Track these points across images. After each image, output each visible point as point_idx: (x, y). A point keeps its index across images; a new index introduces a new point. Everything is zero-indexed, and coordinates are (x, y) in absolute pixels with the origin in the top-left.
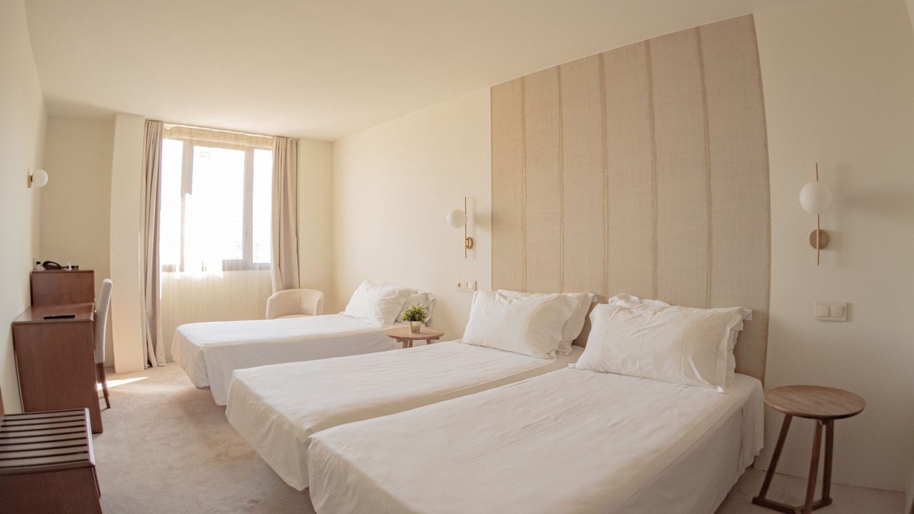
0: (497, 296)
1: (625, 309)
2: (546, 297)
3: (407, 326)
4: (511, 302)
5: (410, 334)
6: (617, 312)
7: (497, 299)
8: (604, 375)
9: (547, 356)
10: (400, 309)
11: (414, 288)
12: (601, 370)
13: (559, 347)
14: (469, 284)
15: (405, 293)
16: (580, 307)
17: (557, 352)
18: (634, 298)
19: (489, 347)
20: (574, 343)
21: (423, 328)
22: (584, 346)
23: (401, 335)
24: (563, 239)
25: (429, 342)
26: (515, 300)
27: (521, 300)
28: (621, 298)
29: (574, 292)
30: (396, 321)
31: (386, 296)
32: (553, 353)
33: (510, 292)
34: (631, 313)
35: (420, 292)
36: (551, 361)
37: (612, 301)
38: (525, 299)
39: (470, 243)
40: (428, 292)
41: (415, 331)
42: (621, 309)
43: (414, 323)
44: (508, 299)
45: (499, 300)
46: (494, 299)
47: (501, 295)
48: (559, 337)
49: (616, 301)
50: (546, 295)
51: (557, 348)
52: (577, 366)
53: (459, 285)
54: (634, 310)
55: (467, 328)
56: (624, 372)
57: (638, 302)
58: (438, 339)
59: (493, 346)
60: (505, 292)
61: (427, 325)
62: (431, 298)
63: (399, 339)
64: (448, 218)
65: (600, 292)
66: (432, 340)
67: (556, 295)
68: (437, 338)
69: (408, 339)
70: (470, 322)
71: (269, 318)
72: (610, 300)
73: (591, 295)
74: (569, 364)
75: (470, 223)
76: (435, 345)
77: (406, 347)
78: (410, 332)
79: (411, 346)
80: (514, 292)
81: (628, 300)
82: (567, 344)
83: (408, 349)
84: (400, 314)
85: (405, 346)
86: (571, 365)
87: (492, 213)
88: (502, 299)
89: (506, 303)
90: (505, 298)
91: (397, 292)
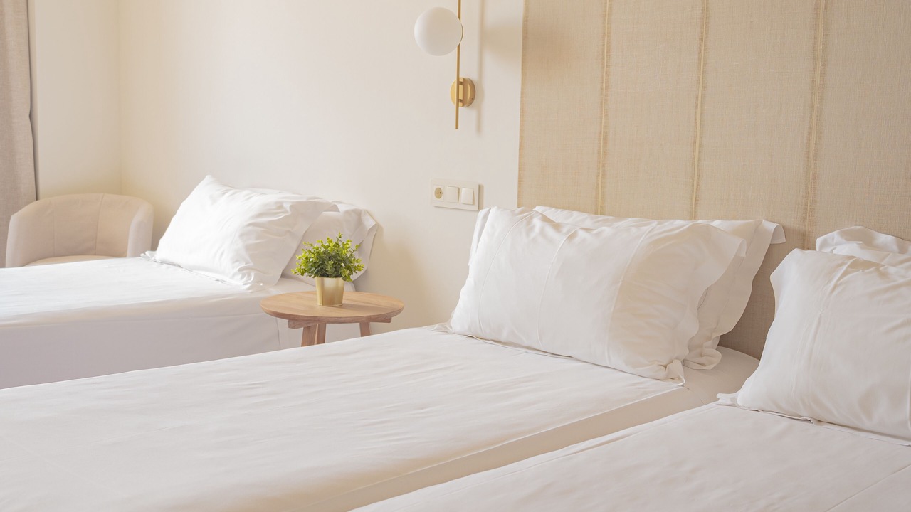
0: (537, 222)
1: (866, 265)
2: (656, 228)
3: (310, 288)
4: (572, 237)
5: (316, 307)
6: (845, 274)
7: (537, 230)
8: (813, 428)
9: (663, 373)
10: (295, 246)
11: (327, 196)
12: (806, 415)
13: (690, 350)
14: (463, 190)
15: (308, 210)
16: (743, 255)
17: (685, 363)
18: (884, 239)
19: (516, 345)
20: (725, 342)
21: (350, 295)
22: (755, 352)
23: (299, 309)
24: (704, 88)
25: (365, 331)
26: (582, 234)
27: (598, 234)
28: (850, 236)
29: (726, 218)
30: (284, 276)
31: (260, 215)
32: (677, 365)
33: (566, 212)
34: (884, 275)
35: (342, 208)
36: (674, 386)
37: (825, 244)
38: (607, 231)
39: (467, 93)
40: (361, 205)
41: (332, 300)
42: (857, 264)
43: (330, 282)
44: (565, 230)
45: (542, 232)
46: (530, 229)
47: (545, 219)
48: (690, 327)
49: (837, 245)
50: (654, 224)
51: (685, 352)
52: (739, 402)
53: (439, 193)
54: (892, 270)
55: (462, 296)
56: (867, 424)
57: (895, 248)
58: (389, 321)
59: (526, 343)
60: (556, 215)
61: (357, 286)
62: (369, 223)
63: (294, 320)
64: (417, 29)
65: (793, 222)
66: (373, 325)
67: (680, 224)
68: (385, 318)
69: (316, 319)
70: (470, 281)
71: (13, 265)
72: (819, 241)
73: (771, 226)
74: (719, 396)
75: (470, 44)
76: (382, 339)
77: (311, 343)
78: (319, 303)
79: (322, 340)
80: (575, 214)
81: (868, 243)
82: (709, 343)
83: (316, 347)
84: (294, 256)
85: (308, 341)
86: (723, 398)
87: (526, 21)
88: (550, 231)
89: (560, 239)
90: (557, 227)
91: (287, 206)
